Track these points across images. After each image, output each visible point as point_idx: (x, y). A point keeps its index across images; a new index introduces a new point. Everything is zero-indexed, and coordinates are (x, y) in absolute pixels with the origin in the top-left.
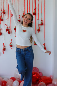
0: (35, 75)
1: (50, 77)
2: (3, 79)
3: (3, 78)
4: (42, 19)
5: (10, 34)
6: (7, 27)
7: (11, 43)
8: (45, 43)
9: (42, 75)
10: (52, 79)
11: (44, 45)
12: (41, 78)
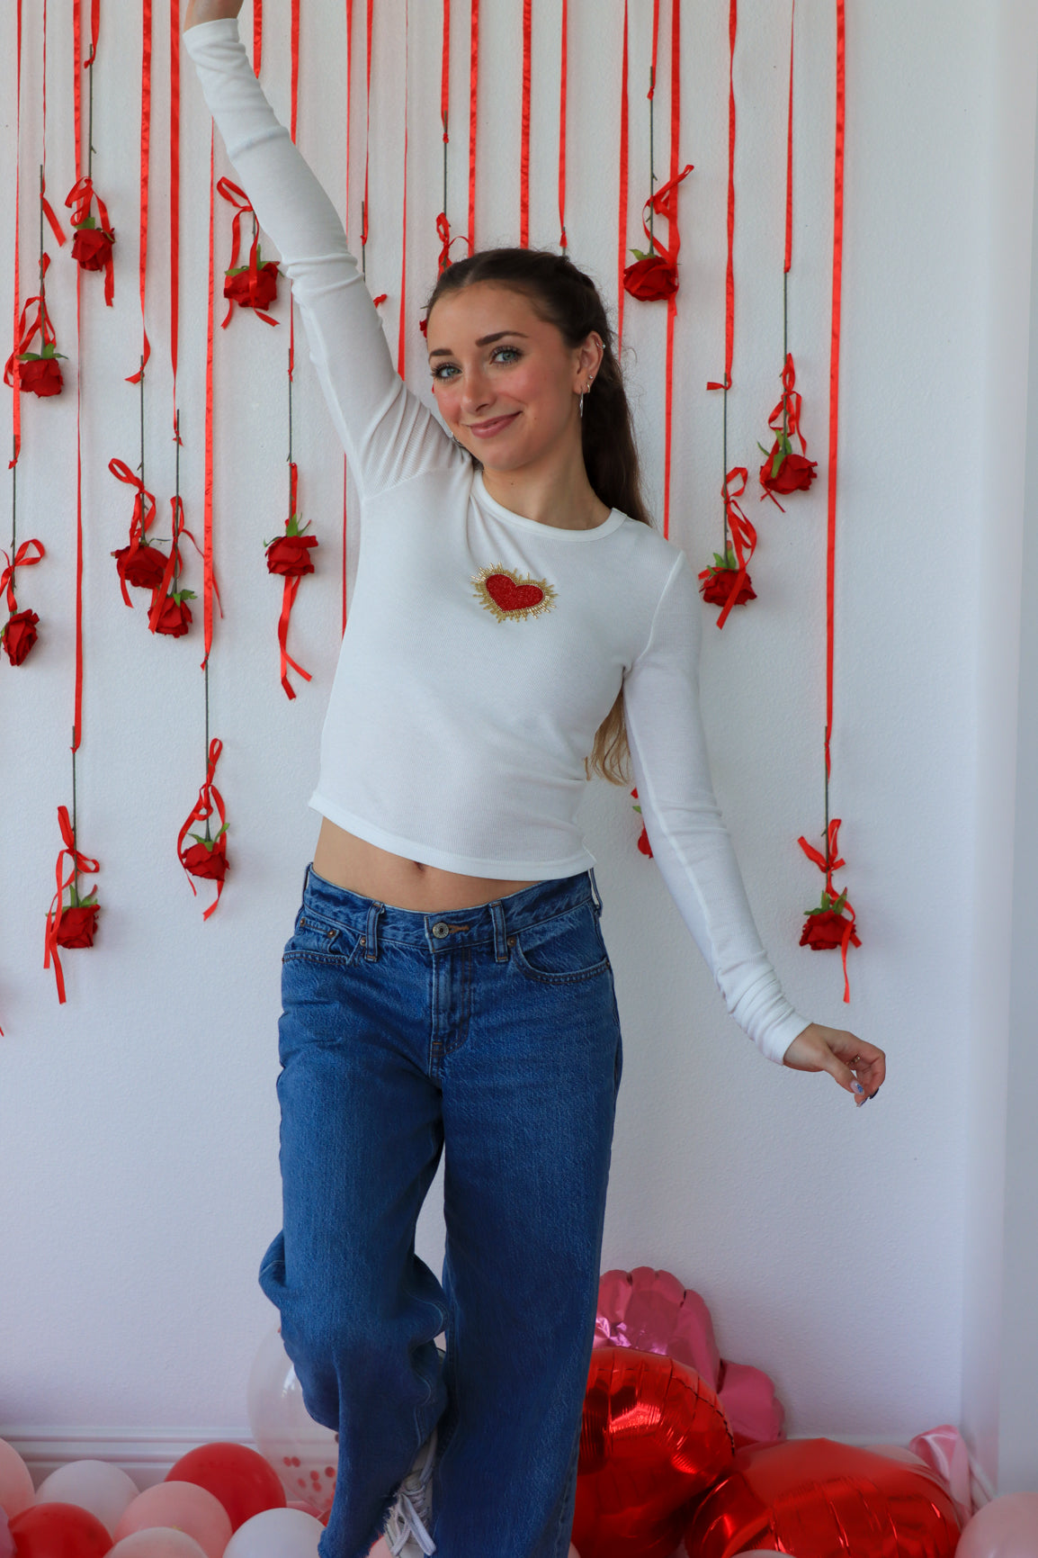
0: (643, 1416)
1: (914, 1459)
2: (39, 1478)
3: (40, 1467)
4: (789, 371)
5: (193, 646)
6: (143, 518)
7: (210, 801)
8: (833, 827)
9: (777, 1413)
10: (957, 1491)
11: (829, 863)
12: (760, 1466)
